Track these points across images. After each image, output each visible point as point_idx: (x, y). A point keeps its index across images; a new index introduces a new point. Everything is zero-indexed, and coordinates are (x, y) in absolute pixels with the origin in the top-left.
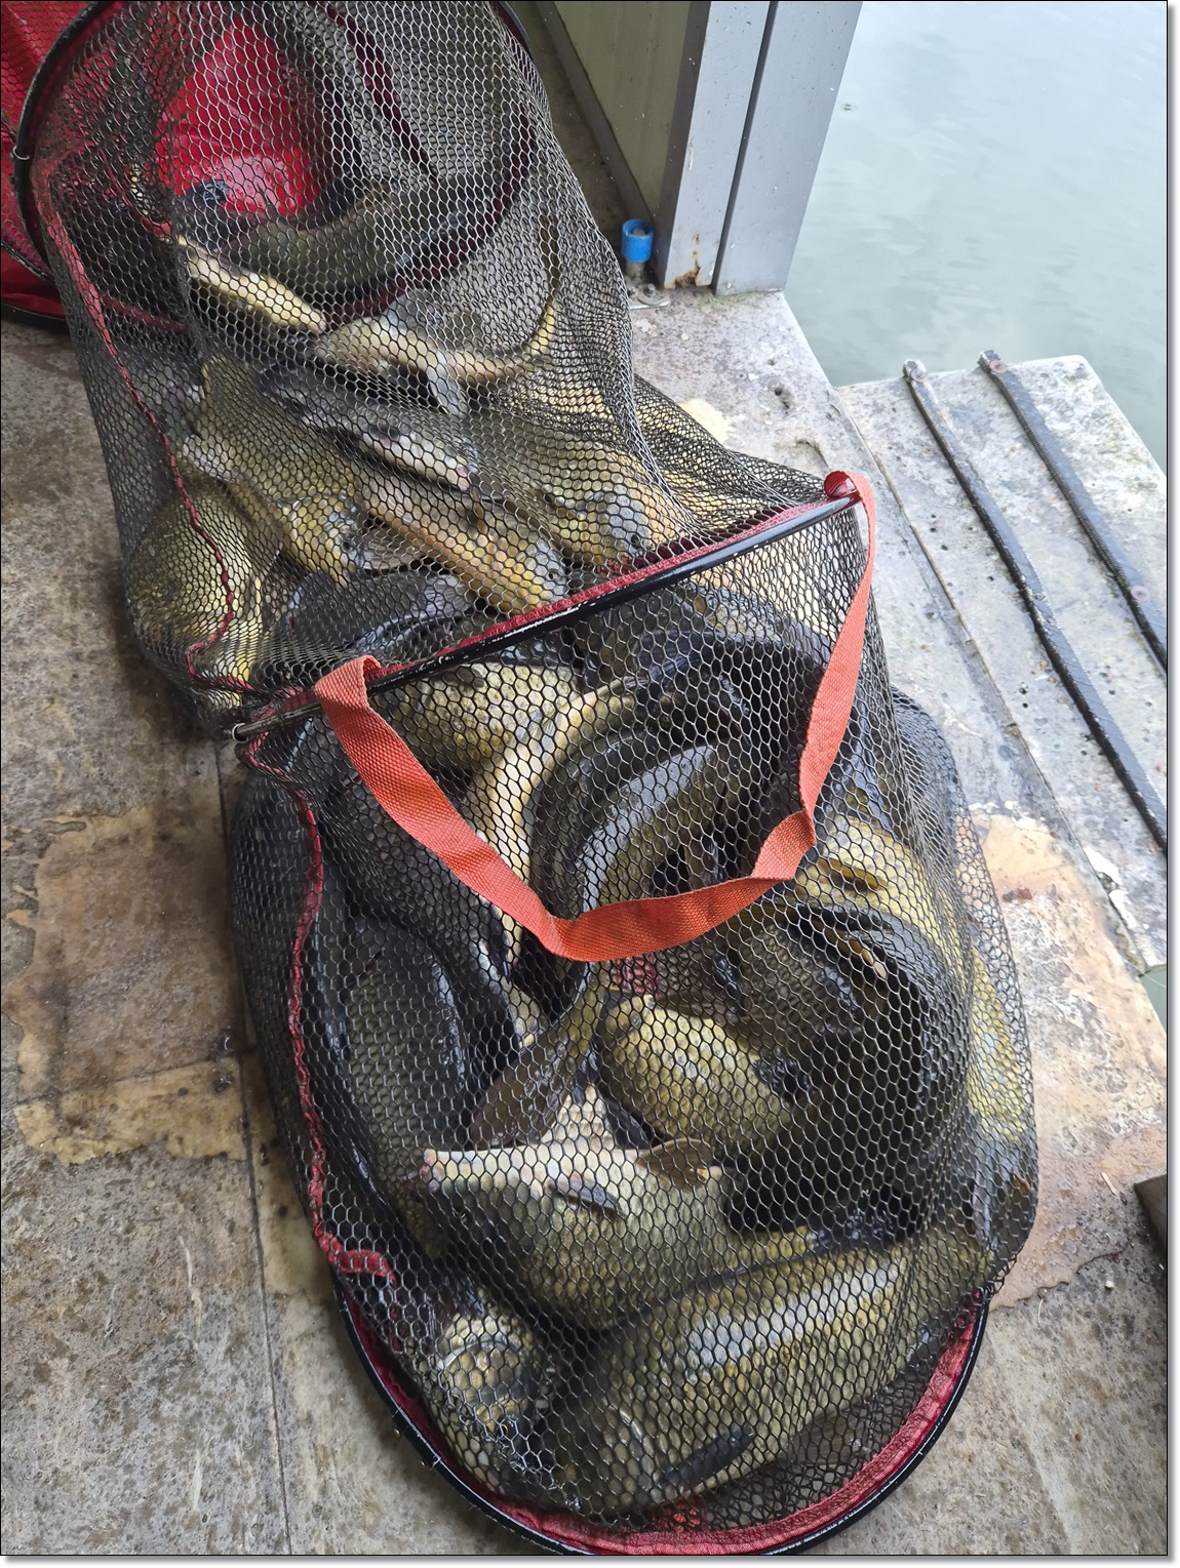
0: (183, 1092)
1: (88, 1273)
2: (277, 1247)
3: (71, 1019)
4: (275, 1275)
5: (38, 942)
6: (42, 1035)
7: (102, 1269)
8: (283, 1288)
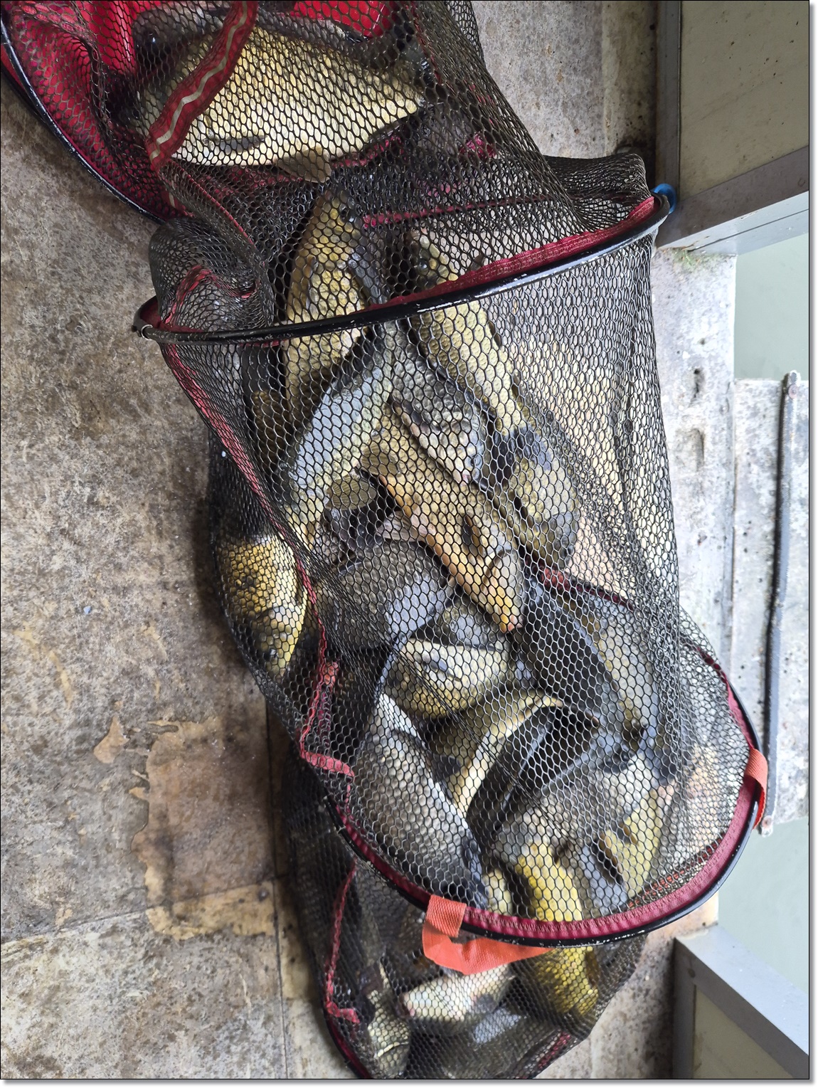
0: (242, 901)
1: (193, 993)
2: (289, 977)
3: (176, 860)
4: (287, 990)
5: (151, 809)
6: (158, 867)
7: (200, 990)
8: (291, 996)
